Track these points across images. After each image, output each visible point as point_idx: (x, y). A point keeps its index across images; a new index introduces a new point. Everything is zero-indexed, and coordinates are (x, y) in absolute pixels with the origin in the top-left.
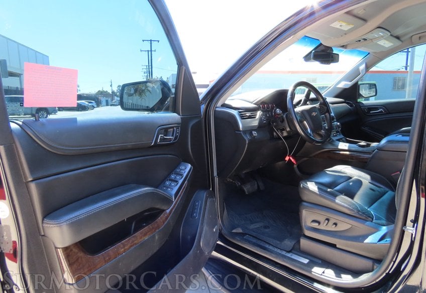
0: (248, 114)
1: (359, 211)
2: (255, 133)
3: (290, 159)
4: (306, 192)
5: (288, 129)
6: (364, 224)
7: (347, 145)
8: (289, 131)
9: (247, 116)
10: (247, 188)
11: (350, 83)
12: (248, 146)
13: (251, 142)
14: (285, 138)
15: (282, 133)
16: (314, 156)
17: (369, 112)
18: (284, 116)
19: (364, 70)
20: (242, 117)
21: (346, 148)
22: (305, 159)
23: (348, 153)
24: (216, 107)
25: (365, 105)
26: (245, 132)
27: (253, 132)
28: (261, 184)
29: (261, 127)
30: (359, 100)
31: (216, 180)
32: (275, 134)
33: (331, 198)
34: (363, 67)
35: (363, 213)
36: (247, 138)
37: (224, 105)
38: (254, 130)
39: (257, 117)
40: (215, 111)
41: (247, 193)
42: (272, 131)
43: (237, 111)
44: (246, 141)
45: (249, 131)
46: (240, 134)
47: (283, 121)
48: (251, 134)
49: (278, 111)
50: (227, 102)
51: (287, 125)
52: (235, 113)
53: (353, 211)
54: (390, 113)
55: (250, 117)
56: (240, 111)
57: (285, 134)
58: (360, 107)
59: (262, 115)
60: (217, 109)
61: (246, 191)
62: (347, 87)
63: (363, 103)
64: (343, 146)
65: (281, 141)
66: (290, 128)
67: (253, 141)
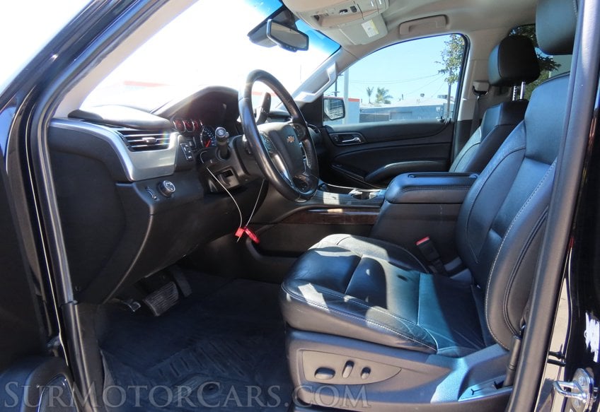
0: (147, 138)
1: (411, 336)
2: (169, 186)
3: (244, 233)
4: (300, 310)
5: (241, 173)
6: (424, 361)
7: (336, 195)
8: (243, 177)
9: (144, 143)
10: (157, 304)
11: (314, 94)
12: (154, 220)
13: (162, 209)
14: (233, 190)
15: (227, 182)
16: (283, 221)
17: (340, 142)
18: (231, 145)
19: (335, 73)
20: (133, 146)
21: (337, 202)
22: (266, 227)
23: (340, 210)
24: (53, 120)
25: (335, 130)
26: (143, 183)
27: (166, 184)
28: (184, 285)
29: (181, 170)
30: (325, 123)
31: (74, 312)
32: (211, 183)
33: (356, 317)
34: (331, 69)
35: (419, 339)
36: (151, 200)
37: (76, 115)
38: (168, 178)
39: (172, 145)
40: (50, 129)
41: (157, 314)
42: (204, 177)
43: (116, 130)
44: (148, 208)
45: (155, 180)
46: (131, 188)
47: (227, 156)
48: (160, 188)
49: (220, 131)
50: (85, 107)
51: (238, 164)
52: (111, 134)
53: (403, 339)
54: (368, 143)
55: (153, 146)
56: (125, 129)
57: (233, 182)
58: (328, 133)
59: (181, 142)
60: (56, 124)
61: (154, 309)
62: (310, 101)
63: (331, 128)
64: (330, 198)
65: (226, 199)
66: (244, 169)
67: (167, 205)
